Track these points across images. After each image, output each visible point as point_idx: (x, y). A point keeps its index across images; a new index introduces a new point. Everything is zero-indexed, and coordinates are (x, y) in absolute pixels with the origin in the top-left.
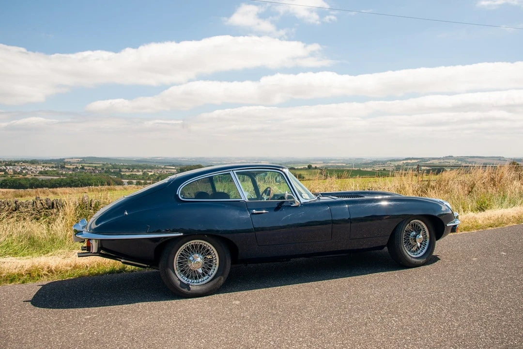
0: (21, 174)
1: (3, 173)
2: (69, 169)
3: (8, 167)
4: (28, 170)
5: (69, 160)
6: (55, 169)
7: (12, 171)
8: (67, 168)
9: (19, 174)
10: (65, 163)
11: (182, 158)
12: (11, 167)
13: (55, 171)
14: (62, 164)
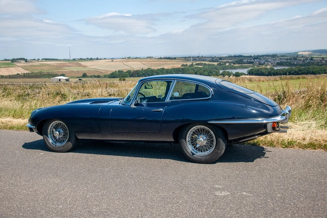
0: (263, 65)
1: (252, 64)
2: (300, 60)
3: (256, 60)
4: (269, 62)
5: (301, 53)
6: (289, 61)
7: (258, 62)
8: (298, 60)
9: (262, 65)
10: (298, 55)
12: (258, 60)
13: (288, 62)
14: (296, 56)
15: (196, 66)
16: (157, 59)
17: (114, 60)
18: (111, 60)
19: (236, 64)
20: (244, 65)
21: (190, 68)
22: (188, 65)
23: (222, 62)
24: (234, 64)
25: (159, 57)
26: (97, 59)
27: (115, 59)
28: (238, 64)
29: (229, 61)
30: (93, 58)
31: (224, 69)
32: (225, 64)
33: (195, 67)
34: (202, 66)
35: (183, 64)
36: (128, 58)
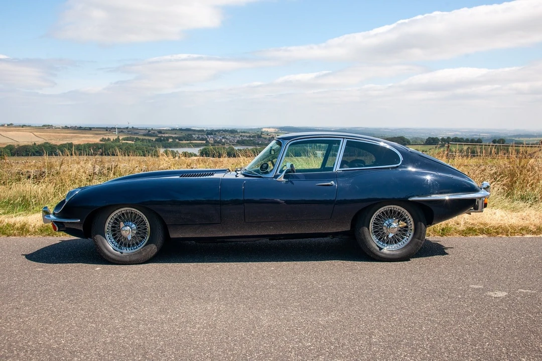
0: (220, 143)
1: (205, 142)
2: (265, 139)
3: (209, 136)
4: (227, 139)
5: (266, 130)
6: (251, 139)
7: (213, 139)
8: (264, 138)
9: (218, 143)
10: (262, 132)
12: (212, 136)
13: (252, 140)
14: (259, 133)
15: (123, 142)
16: (59, 128)
19: (182, 141)
20: (193, 142)
21: (114, 144)
22: (112, 140)
23: (162, 136)
24: (179, 140)
25: (64, 126)
28: (185, 141)
29: (173, 136)
31: (165, 147)
32: (168, 140)
33: (123, 143)
34: (133, 142)
35: (103, 138)
36: (8, 125)
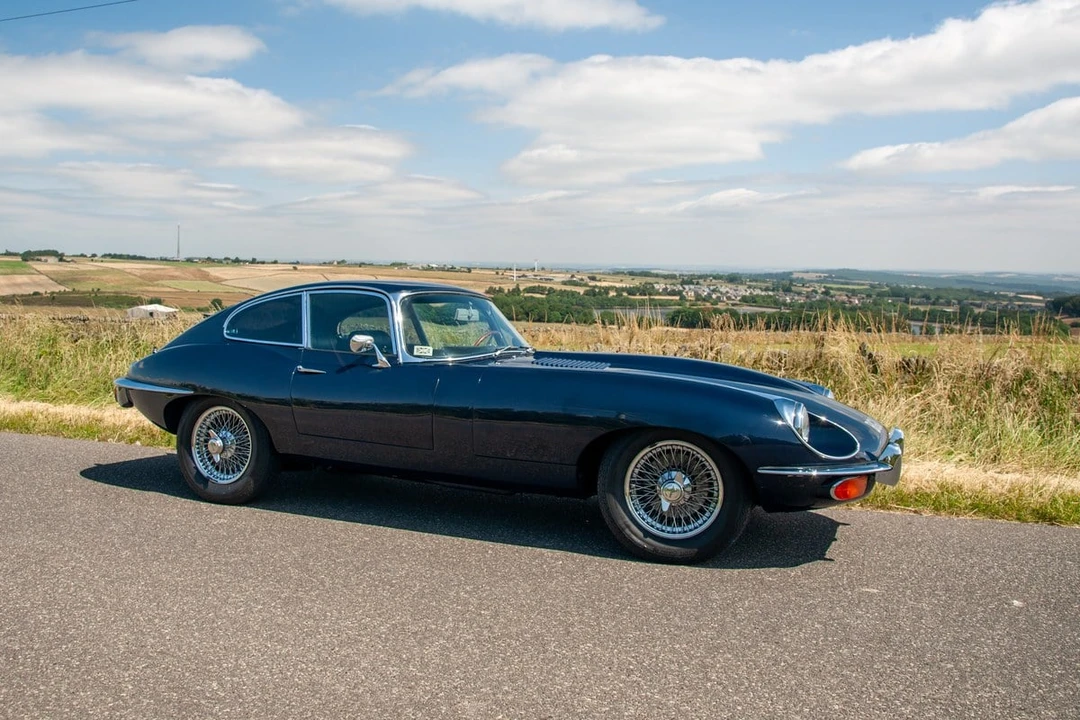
0: (708, 301)
1: (677, 298)
2: (799, 294)
3: (687, 287)
4: (721, 293)
5: (800, 275)
6: (771, 293)
7: (693, 293)
8: (795, 292)
9: (704, 300)
10: (791, 281)
11: (1065, 276)
12: (692, 287)
13: (770, 296)
14: (786, 282)
15: (526, 295)
16: (418, 269)
17: (299, 267)
18: (291, 267)
19: (635, 295)
20: (656, 297)
21: (509, 299)
22: (506, 291)
23: (596, 286)
24: (629, 294)
25: (425, 266)
26: (254, 261)
27: (302, 264)
28: (641, 294)
29: (618, 285)
30: (241, 258)
31: (602, 307)
32: (607, 293)
33: (525, 298)
34: (544, 296)
35: (491, 288)
36: (339, 263)
